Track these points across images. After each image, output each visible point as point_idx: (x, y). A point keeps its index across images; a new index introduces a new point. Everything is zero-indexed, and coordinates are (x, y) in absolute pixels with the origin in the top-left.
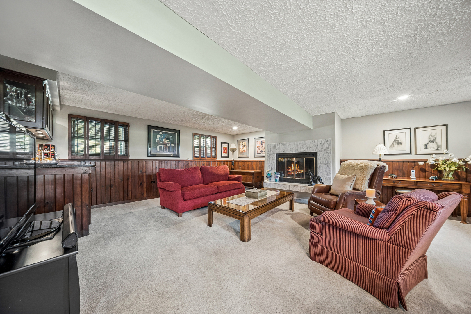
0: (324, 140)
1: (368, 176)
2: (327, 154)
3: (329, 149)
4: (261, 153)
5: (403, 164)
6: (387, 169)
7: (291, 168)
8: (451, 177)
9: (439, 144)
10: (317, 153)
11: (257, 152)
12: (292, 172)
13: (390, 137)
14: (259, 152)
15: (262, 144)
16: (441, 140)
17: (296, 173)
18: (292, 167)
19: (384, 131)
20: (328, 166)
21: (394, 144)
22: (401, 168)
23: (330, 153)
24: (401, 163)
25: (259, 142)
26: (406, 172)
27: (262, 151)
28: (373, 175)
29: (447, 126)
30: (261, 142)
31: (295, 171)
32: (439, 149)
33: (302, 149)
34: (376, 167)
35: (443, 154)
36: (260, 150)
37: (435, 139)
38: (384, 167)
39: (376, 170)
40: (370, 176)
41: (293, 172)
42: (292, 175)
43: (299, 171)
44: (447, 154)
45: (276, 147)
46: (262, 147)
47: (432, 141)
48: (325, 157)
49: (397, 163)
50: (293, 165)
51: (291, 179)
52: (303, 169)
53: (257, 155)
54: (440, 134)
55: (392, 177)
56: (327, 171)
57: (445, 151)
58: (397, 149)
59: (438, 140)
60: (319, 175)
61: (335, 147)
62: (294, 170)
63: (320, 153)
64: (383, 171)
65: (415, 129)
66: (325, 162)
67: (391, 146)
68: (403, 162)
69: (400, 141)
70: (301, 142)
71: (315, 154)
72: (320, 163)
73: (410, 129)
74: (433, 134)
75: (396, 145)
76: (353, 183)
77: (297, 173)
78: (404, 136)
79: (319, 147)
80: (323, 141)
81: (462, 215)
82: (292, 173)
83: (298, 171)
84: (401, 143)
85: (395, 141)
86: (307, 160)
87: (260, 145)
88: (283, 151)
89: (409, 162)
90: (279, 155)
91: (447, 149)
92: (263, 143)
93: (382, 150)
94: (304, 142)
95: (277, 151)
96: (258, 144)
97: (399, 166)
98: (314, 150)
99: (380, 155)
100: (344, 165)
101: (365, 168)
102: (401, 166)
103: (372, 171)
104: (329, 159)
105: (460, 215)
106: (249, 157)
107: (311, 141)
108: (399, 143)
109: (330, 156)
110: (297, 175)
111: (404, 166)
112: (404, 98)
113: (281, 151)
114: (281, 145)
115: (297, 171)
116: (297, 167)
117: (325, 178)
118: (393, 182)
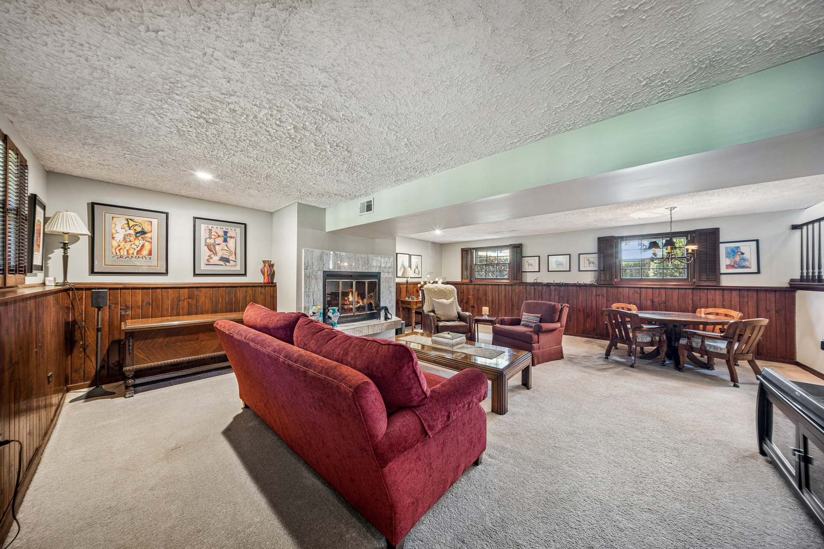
0: (387, 256)
2: (389, 276)
3: (391, 270)
4: (222, 263)
7: (348, 299)
10: (380, 273)
11: (208, 260)
12: (349, 305)
14: (212, 262)
15: (225, 241)
17: (355, 306)
18: (350, 297)
20: (390, 291)
23: (392, 274)
25: (213, 233)
27: (225, 260)
30: (222, 234)
32: (419, 274)
33: (364, 267)
36: (220, 254)
41: (352, 305)
43: (361, 302)
45: (324, 258)
46: (226, 248)
47: (417, 267)
48: (388, 279)
51: (350, 316)
53: (203, 267)
56: (390, 297)
60: (382, 304)
62: (353, 302)
63: (384, 274)
66: (388, 285)
70: (363, 256)
71: (378, 275)
72: (383, 287)
77: (358, 305)
79: (383, 266)
83: (359, 303)
86: (370, 283)
87: (220, 241)
90: (328, 275)
92: (231, 237)
95: (326, 265)
96: (210, 238)
98: (378, 268)
99: (408, 278)
104: (391, 283)
106: (166, 273)
109: (392, 279)
110: (357, 308)
116: (358, 297)
117: (389, 307)
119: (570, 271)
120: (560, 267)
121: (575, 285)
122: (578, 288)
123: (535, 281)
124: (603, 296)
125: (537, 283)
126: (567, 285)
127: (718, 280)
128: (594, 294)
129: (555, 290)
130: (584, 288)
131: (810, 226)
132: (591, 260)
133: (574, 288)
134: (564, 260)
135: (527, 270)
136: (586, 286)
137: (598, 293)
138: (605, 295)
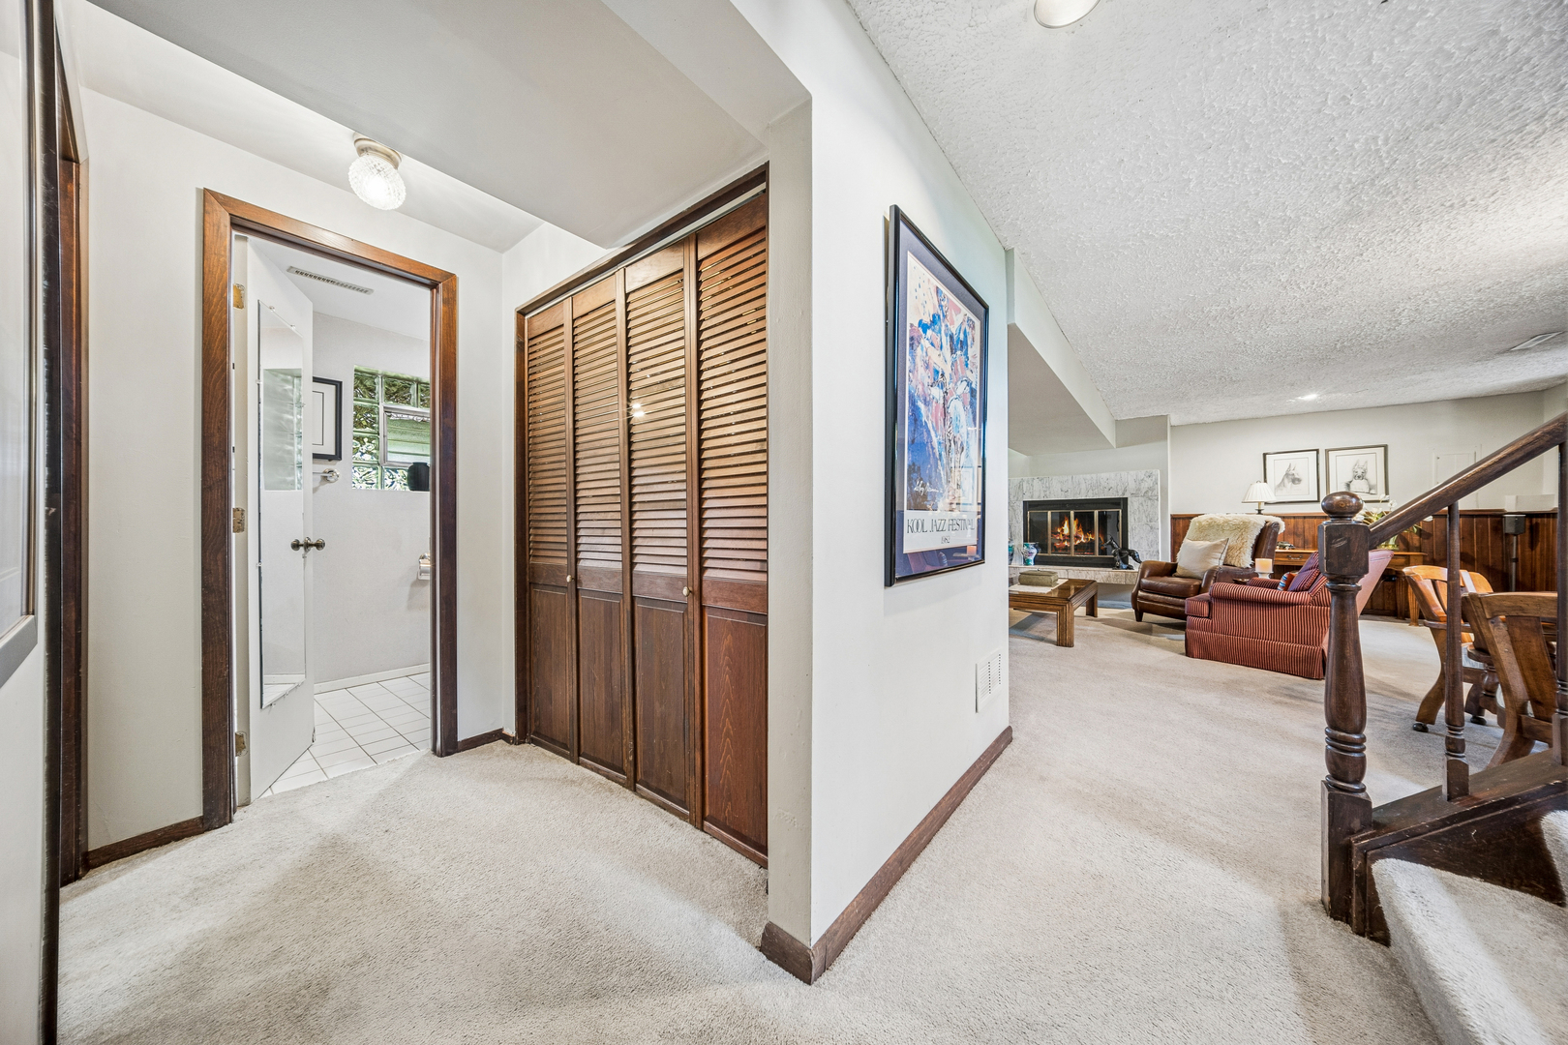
0: (1143, 472)
1: (1251, 541)
2: (1149, 503)
3: (1155, 492)
5: (1304, 523)
6: (1282, 529)
7: (1062, 531)
8: (1393, 546)
9: (1373, 482)
10: (1125, 500)
12: (1064, 541)
13: (1277, 466)
16: (1376, 475)
17: (1074, 543)
18: (1066, 529)
19: (1265, 455)
20: (1151, 528)
21: (1286, 481)
22: (1300, 530)
23: (1157, 500)
24: (1301, 520)
26: (1310, 539)
28: (1259, 540)
29: (1386, 447)
31: (1073, 539)
32: (1372, 492)
33: (1090, 491)
34: (1263, 525)
35: (1378, 501)
37: (1364, 472)
38: (1277, 525)
39: (1263, 531)
40: (1253, 542)
41: (1069, 541)
42: (1066, 549)
43: (1083, 537)
44: (1387, 501)
45: (1025, 486)
47: (1359, 477)
48: (1145, 507)
49: (1292, 520)
50: (1066, 522)
51: (1064, 557)
52: (1093, 533)
54: (1373, 461)
55: (1284, 548)
56: (1151, 537)
57: (1382, 496)
58: (1292, 493)
59: (1370, 475)
60: (1131, 546)
61: (1167, 489)
62: (1069, 536)
63: (1134, 499)
64: (1276, 533)
65: (1327, 451)
66: (1144, 518)
67: (1279, 486)
68: (1305, 517)
69: (1296, 476)
70: (1088, 477)
71: (1121, 503)
72: (1133, 520)
73: (1317, 451)
74: (1361, 464)
75: (1289, 484)
76: (1224, 555)
77: (1078, 542)
78: (1305, 466)
79: (1132, 486)
80: (1141, 475)
81: (1411, 615)
82: (1066, 543)
83: (1079, 538)
84: (1299, 480)
85: (1287, 475)
88: (1042, 495)
89: (1315, 517)
90: (1029, 506)
91: (1387, 493)
93: (1264, 492)
94: (1094, 476)
95: (1028, 494)
97: (1296, 526)
98: (1120, 493)
99: (1259, 503)
100: (1200, 522)
101: (1242, 527)
102: (1300, 526)
103: (1257, 532)
104: (1156, 514)
105: (1409, 617)
107: (1113, 475)
108: (1296, 480)
109: (1157, 507)
110: (1077, 548)
111: (1307, 526)
112: (1311, 397)
113: (1038, 496)
114: (1036, 481)
115: (1077, 538)
116: (1078, 528)
117: (1145, 553)
118: (1288, 557)
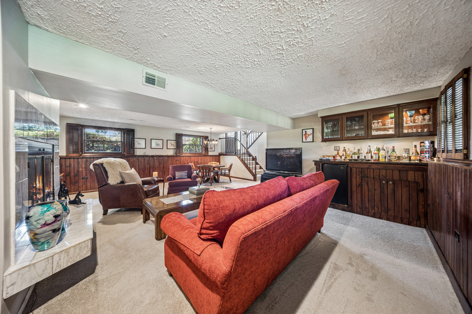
119: (163, 148)
120: (158, 146)
121: (166, 156)
122: (168, 157)
123: (144, 154)
124: (178, 161)
125: (145, 155)
126: (162, 156)
127: (208, 153)
128: (175, 160)
129: (157, 159)
130: (171, 157)
131: (222, 139)
132: (173, 143)
133: (166, 158)
134: (160, 142)
135: (137, 147)
136: (172, 156)
137: (177, 159)
138: (179, 160)
